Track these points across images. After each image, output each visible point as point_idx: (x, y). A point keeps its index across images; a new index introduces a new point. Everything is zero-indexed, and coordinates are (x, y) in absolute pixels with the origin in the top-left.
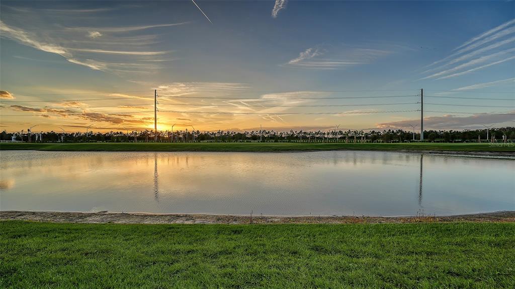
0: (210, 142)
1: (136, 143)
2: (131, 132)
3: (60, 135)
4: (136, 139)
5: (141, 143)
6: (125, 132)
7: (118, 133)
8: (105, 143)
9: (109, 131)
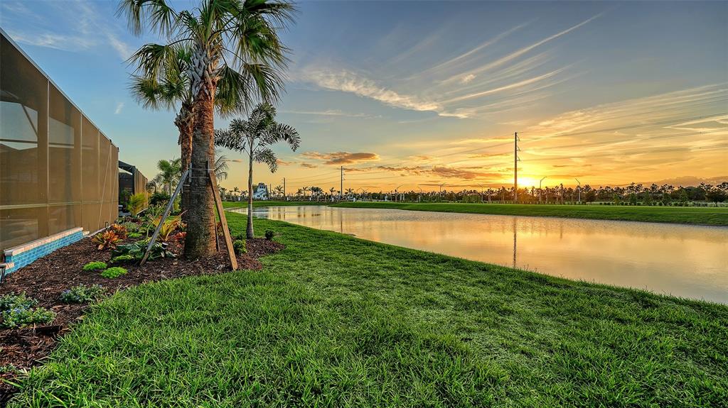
0: (605, 204)
1: (489, 204)
2: (486, 189)
3: (418, 194)
4: (489, 199)
5: (495, 204)
6: (479, 190)
7: (471, 192)
8: (456, 203)
9: (462, 189)
